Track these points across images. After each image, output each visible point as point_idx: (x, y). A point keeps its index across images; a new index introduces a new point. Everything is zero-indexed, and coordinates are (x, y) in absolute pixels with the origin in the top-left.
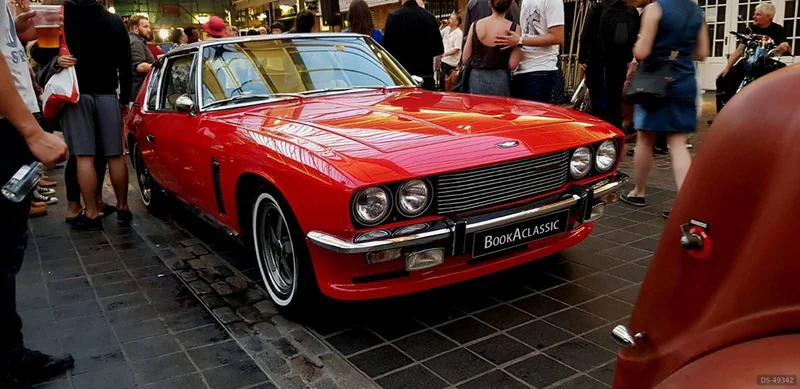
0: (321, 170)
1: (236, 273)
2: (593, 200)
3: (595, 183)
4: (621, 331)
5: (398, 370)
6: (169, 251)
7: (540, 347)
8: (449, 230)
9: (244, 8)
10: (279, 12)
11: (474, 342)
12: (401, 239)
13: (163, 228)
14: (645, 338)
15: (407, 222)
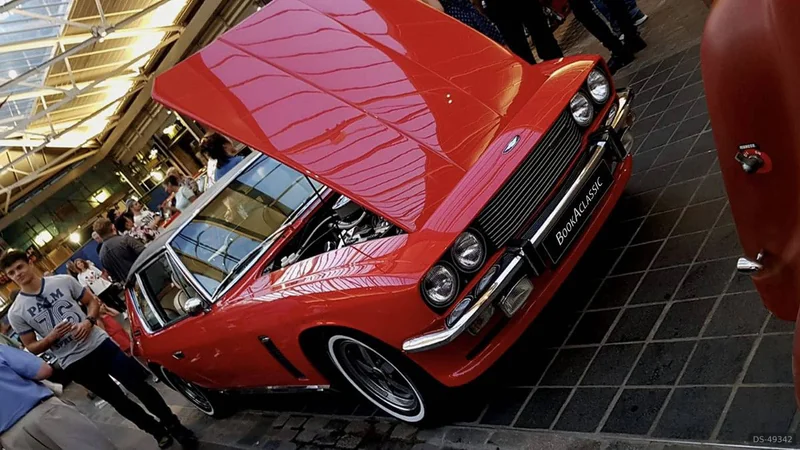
0: (365, 286)
1: (350, 420)
2: (616, 135)
3: (607, 117)
4: (743, 263)
5: (564, 405)
6: (271, 442)
7: (668, 297)
8: (519, 258)
9: (130, 158)
10: (166, 138)
11: (608, 334)
12: (485, 297)
13: (243, 424)
14: (765, 254)
15: (478, 277)
